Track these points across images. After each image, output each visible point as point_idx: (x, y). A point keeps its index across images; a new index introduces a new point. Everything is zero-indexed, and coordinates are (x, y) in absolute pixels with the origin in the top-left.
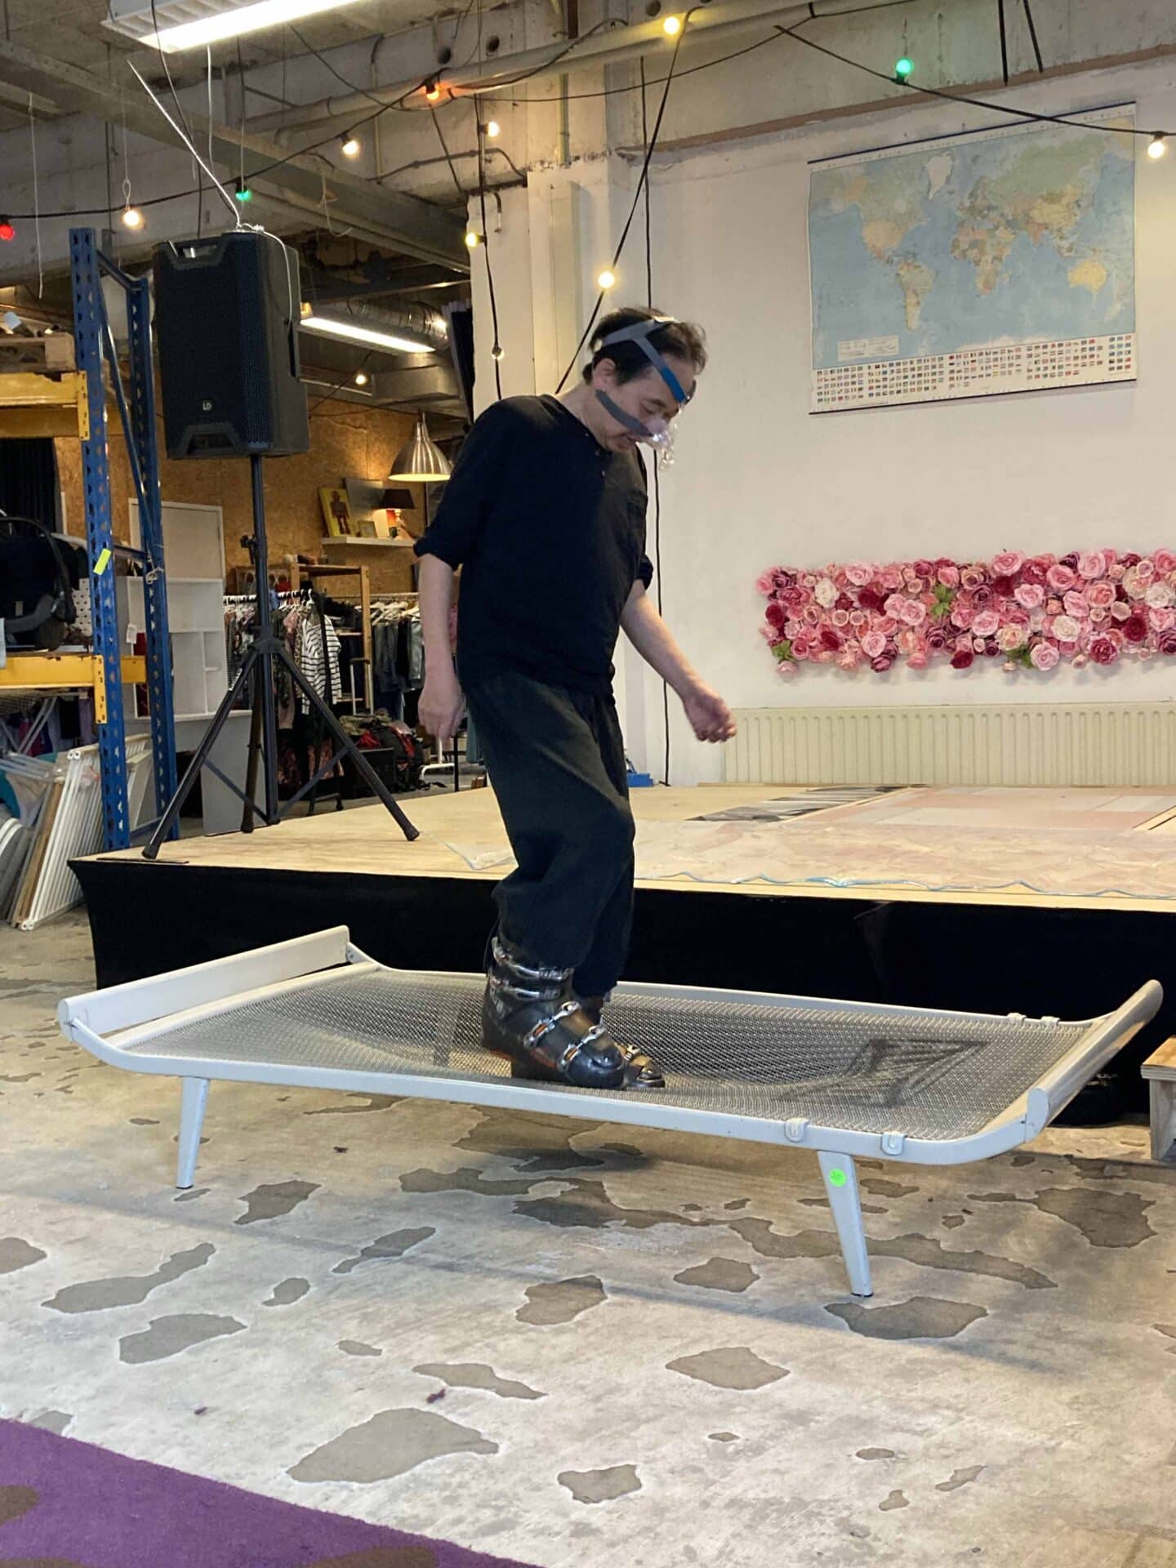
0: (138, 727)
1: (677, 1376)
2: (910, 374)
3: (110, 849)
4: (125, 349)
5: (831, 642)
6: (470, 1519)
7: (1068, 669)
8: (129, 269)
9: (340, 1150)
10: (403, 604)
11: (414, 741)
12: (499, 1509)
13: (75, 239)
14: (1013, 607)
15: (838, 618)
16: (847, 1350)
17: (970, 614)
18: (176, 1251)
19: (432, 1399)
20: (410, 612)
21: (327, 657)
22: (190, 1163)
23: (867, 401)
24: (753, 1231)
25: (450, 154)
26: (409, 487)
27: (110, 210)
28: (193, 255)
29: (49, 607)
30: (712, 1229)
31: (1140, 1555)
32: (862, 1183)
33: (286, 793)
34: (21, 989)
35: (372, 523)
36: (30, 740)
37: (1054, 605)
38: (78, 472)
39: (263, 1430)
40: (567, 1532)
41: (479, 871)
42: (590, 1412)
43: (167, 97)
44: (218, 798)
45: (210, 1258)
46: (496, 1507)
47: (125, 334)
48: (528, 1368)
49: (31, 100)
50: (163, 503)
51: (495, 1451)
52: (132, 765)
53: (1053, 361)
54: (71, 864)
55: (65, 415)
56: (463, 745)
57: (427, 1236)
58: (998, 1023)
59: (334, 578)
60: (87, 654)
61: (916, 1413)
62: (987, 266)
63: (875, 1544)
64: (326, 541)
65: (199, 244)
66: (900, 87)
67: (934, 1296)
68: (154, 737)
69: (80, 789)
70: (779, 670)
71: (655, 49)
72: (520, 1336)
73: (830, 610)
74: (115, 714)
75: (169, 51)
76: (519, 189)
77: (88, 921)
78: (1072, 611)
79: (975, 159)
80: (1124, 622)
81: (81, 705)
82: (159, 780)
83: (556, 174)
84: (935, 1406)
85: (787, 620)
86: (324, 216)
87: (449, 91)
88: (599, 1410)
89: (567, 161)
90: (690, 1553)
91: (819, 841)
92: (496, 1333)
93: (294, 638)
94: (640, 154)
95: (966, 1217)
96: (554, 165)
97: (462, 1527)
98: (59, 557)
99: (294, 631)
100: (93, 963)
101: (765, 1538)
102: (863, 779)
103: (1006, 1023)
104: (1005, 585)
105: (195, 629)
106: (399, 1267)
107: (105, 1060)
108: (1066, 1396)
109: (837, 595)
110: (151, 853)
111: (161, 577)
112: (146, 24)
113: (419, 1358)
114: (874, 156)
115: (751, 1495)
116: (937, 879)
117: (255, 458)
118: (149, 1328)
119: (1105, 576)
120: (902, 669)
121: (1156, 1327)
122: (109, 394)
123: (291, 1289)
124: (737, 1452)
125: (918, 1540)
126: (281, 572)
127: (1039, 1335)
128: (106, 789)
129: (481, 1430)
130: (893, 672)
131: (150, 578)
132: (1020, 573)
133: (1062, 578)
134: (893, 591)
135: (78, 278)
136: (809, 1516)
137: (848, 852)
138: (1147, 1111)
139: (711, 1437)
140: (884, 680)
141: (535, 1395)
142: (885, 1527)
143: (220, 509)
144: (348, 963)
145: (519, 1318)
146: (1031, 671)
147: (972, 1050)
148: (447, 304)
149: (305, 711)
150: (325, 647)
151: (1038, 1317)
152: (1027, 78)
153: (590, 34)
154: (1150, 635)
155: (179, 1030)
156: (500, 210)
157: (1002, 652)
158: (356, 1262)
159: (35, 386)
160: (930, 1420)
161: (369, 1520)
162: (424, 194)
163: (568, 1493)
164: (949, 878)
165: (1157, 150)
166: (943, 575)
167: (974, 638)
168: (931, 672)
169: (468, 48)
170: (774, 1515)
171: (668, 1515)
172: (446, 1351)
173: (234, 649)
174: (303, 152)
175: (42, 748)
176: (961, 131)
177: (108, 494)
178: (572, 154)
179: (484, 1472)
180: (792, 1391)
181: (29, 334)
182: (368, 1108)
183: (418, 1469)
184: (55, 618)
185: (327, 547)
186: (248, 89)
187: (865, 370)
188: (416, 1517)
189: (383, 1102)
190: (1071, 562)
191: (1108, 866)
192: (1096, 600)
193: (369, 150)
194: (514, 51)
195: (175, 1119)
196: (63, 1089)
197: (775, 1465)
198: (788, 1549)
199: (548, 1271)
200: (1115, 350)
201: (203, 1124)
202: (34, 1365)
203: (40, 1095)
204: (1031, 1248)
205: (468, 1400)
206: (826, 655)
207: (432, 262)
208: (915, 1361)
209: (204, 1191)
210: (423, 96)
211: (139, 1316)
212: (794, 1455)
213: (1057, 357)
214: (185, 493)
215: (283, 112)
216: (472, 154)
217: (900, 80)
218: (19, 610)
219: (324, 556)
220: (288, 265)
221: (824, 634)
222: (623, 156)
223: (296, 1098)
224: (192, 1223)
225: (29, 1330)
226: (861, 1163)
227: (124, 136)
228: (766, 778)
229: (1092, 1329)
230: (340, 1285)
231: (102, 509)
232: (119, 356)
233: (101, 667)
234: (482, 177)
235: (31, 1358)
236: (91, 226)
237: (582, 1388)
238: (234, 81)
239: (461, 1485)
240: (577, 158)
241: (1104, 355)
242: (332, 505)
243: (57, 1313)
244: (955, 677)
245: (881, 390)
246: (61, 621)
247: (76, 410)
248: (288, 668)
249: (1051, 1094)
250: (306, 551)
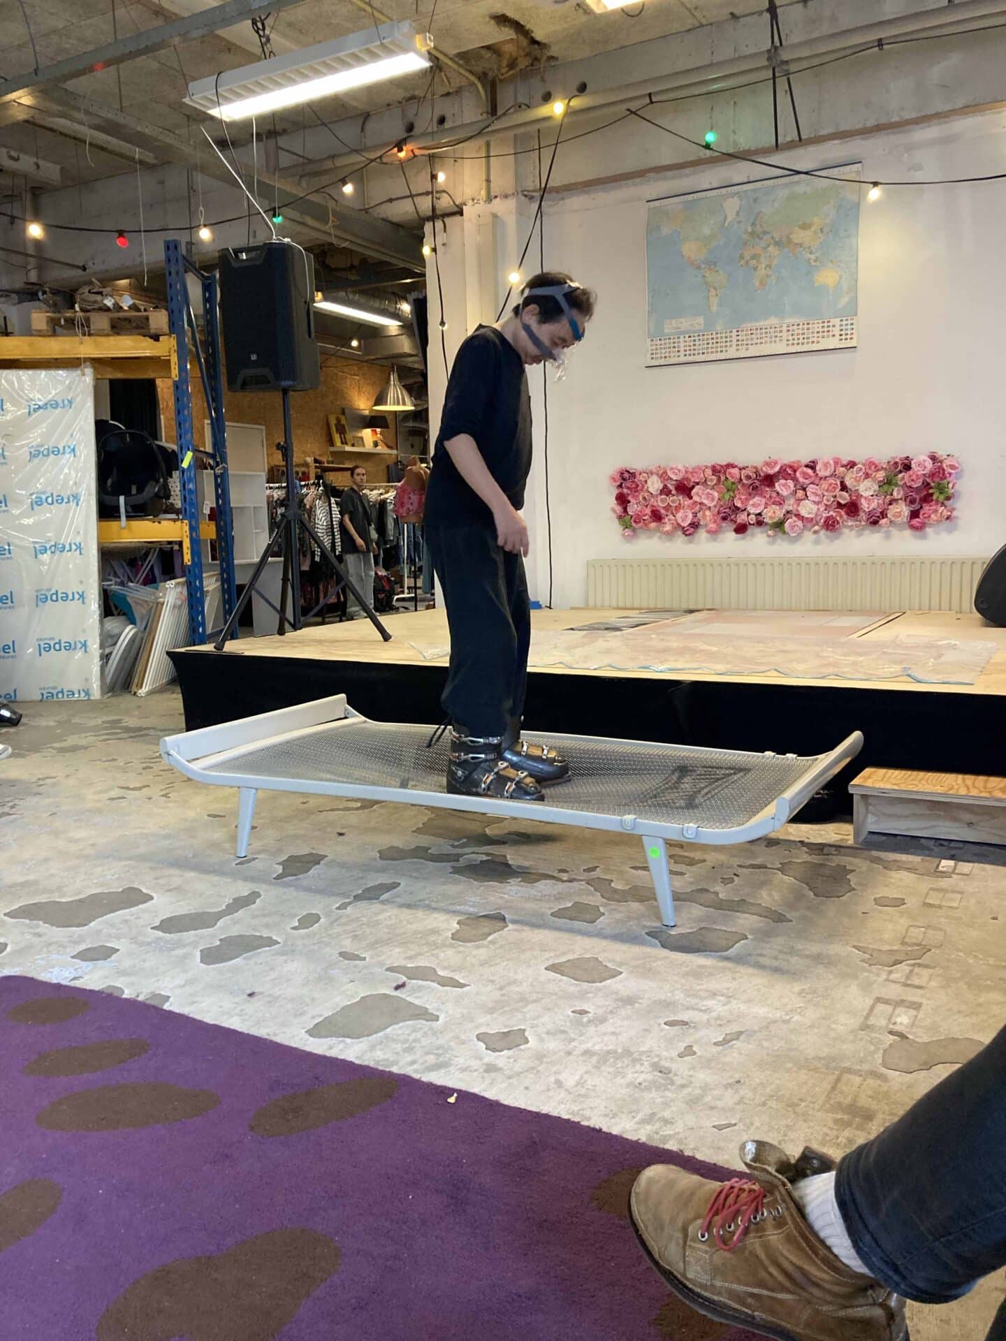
0: (211, 567)
1: (552, 975)
2: (710, 341)
3: (194, 645)
4: (202, 322)
5: (657, 516)
6: (421, 1061)
7: (809, 536)
8: (204, 269)
9: (341, 834)
10: (382, 491)
11: (389, 580)
12: (438, 1055)
13: (168, 248)
14: (774, 495)
15: (662, 501)
16: (660, 959)
17: (746, 499)
18: (236, 896)
19: (397, 988)
20: (386, 496)
21: (332, 525)
22: (245, 843)
23: (682, 359)
24: (601, 885)
25: (414, 193)
26: (386, 415)
27: (191, 228)
28: (245, 257)
29: (153, 489)
30: (575, 884)
31: (839, 1086)
32: (671, 857)
33: (305, 611)
34: (138, 733)
35: (362, 438)
36: (143, 574)
37: (800, 494)
38: (171, 403)
39: (289, 1006)
40: (481, 1070)
41: (430, 661)
42: (497, 995)
43: (227, 152)
44: (263, 613)
45: (258, 900)
46: (436, 1054)
47: (201, 311)
48: (459, 969)
49: (137, 153)
50: (227, 423)
51: (437, 1020)
52: (208, 592)
53: (803, 334)
54: (168, 653)
55: (162, 364)
56: (419, 583)
57: (394, 888)
58: (758, 757)
59: (337, 473)
60: (178, 519)
61: (702, 999)
62: (762, 271)
63: (675, 1078)
64: (332, 449)
65: (248, 250)
66: (708, 151)
67: (714, 927)
68: (222, 574)
69: (174, 607)
70: (623, 535)
71: (546, 124)
72: (454, 950)
73: (657, 496)
74: (196, 560)
75: (227, 120)
76: (458, 218)
77: (179, 690)
78: (812, 497)
79: (755, 200)
80: (845, 505)
81: (175, 554)
82: (225, 602)
83: (481, 207)
84: (714, 995)
85: (629, 502)
86: (330, 234)
87: (412, 151)
88: (503, 995)
89: (489, 199)
90: (559, 1084)
91: (647, 643)
92: (437, 948)
93: (311, 512)
94: (537, 195)
95: (735, 878)
96: (481, 202)
97: (416, 1066)
98: (160, 458)
99: (311, 508)
100: (183, 718)
101: (606, 1074)
102: (676, 605)
103: (763, 757)
104: (769, 480)
105: (248, 505)
106: (376, 906)
107: (191, 777)
108: (797, 987)
109: (661, 486)
110: (220, 647)
111: (226, 469)
112: (212, 101)
113: (389, 963)
114: (690, 197)
115: (597, 1048)
116: (721, 667)
117: (285, 392)
118: (218, 943)
119: (833, 475)
120: (702, 534)
121: (854, 947)
122: (190, 351)
123: (309, 920)
124: (589, 1021)
125: (702, 1076)
126: (303, 469)
127: (780, 951)
128: (191, 607)
129: (428, 1006)
130: (696, 536)
131: (218, 471)
132: (779, 472)
133: (805, 476)
134: (698, 484)
135: (170, 273)
136: (634, 1061)
137: (665, 650)
138: (851, 813)
139: (573, 1012)
140: (691, 542)
141: (462, 986)
142: (681, 1068)
143: (264, 427)
144: (346, 718)
145: (452, 938)
146: (785, 536)
147: (741, 774)
148: (410, 293)
149: (317, 559)
150: (331, 518)
151: (780, 940)
152: (791, 146)
153: (504, 114)
154: (862, 514)
155: (237, 758)
156: (445, 231)
157: (766, 524)
158: (350, 903)
159: (144, 345)
160: (710, 1003)
161: (357, 1062)
162: (395, 220)
163: (482, 1046)
164: (729, 666)
165: (874, 194)
166: (730, 473)
167: (749, 515)
168: (721, 536)
169: (425, 121)
170: (612, 1060)
171: (545, 1060)
172: (406, 958)
173: (272, 518)
174: (316, 191)
175: (150, 580)
176: (746, 180)
177: (190, 414)
178: (493, 194)
179: (429, 1033)
180: (623, 984)
181: (139, 310)
182: (358, 809)
183: (388, 1030)
184: (157, 496)
185: (333, 453)
186: (281, 148)
187: (682, 339)
188: (387, 1060)
189: (368, 804)
190: (812, 466)
191: (831, 660)
192: (827, 491)
193: (360, 191)
194: (455, 124)
195: (235, 814)
196: (163, 796)
197: (613, 1030)
198: (619, 1080)
199: (471, 910)
200: (844, 328)
201: (253, 817)
202: (147, 964)
203: (150, 799)
204: (776, 898)
205: (420, 988)
206: (653, 525)
207: (402, 266)
208: (700, 967)
209: (254, 859)
210: (396, 155)
211: (211, 937)
212: (626, 1023)
213: (805, 331)
214: (240, 417)
215: (303, 164)
216: (427, 193)
217: (707, 147)
218: (134, 491)
219: (330, 459)
220: (306, 266)
221: (653, 512)
222: (526, 196)
223: (313, 802)
224: (246, 879)
225: (142, 944)
226: (669, 844)
227: (199, 178)
228: (614, 604)
229: (815, 948)
230: (341, 917)
231: (187, 425)
232: (198, 326)
233: (187, 528)
234: (434, 209)
235: (144, 961)
236: (178, 238)
237: (492, 981)
238: (271, 143)
239: (415, 1041)
240: (496, 197)
241: (836, 331)
242: (336, 425)
243: (160, 934)
244: (736, 540)
245: (692, 352)
246: (162, 498)
247: (169, 360)
248: (307, 530)
249: (792, 800)
250: (320, 455)
